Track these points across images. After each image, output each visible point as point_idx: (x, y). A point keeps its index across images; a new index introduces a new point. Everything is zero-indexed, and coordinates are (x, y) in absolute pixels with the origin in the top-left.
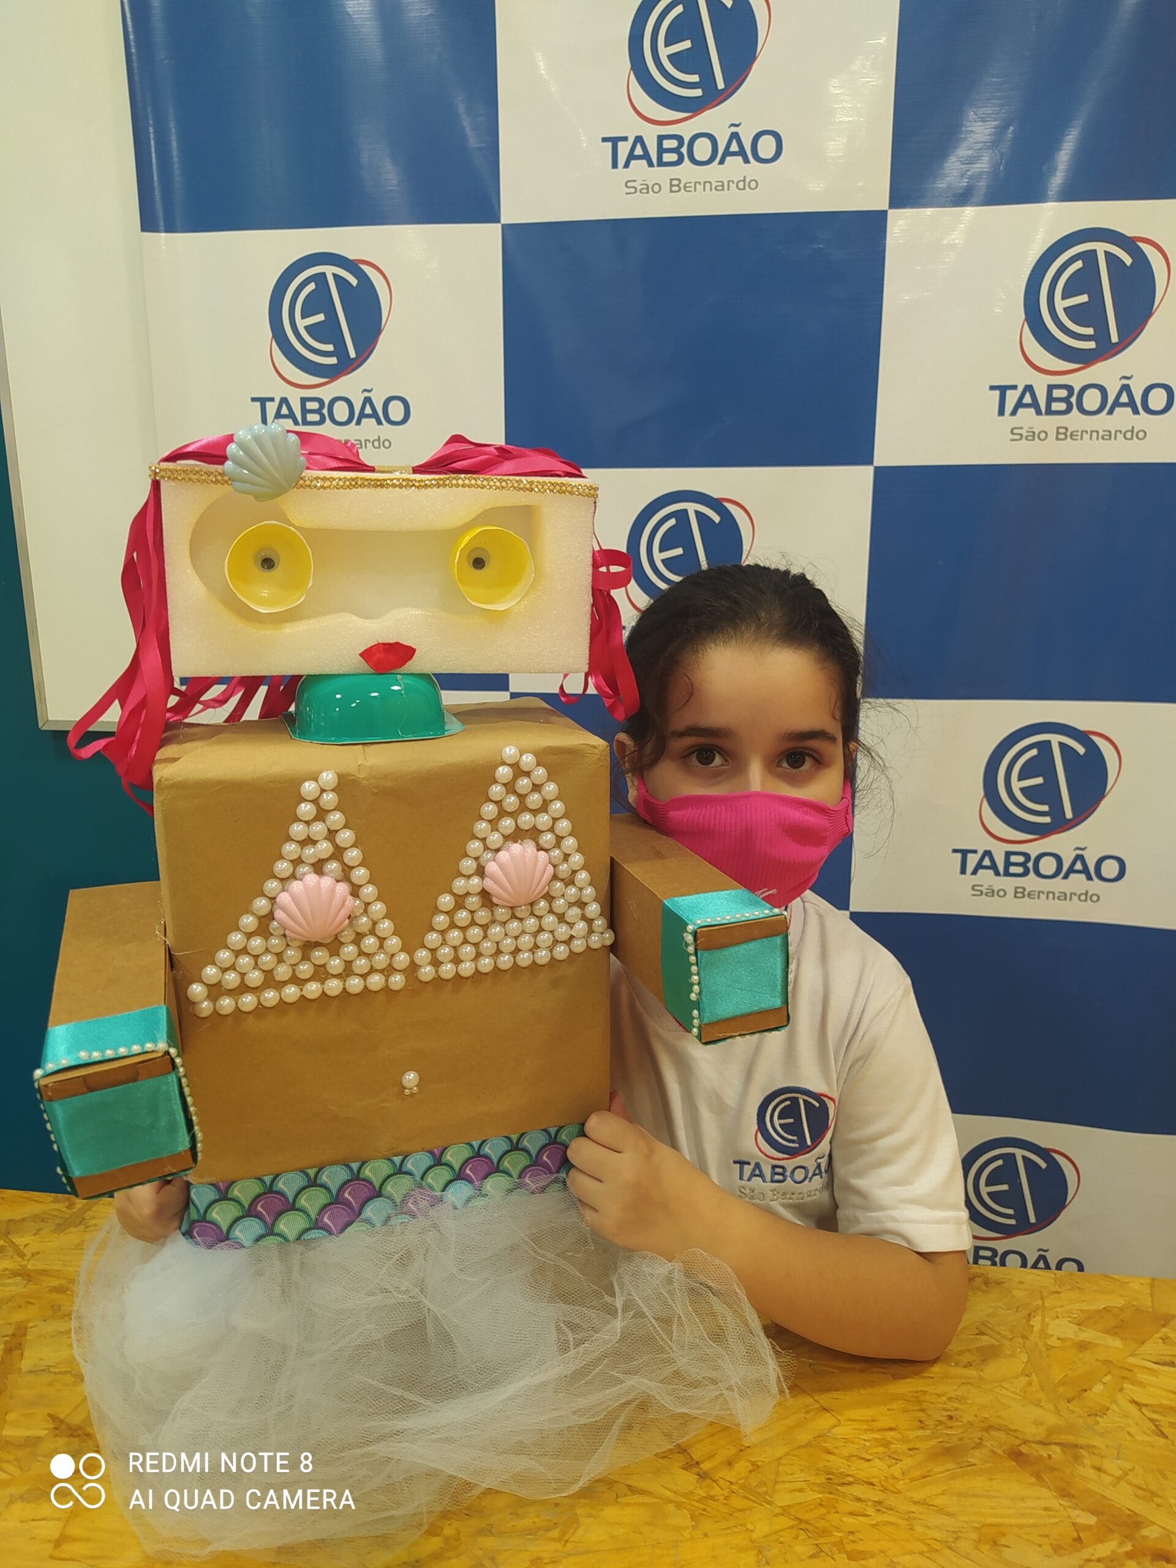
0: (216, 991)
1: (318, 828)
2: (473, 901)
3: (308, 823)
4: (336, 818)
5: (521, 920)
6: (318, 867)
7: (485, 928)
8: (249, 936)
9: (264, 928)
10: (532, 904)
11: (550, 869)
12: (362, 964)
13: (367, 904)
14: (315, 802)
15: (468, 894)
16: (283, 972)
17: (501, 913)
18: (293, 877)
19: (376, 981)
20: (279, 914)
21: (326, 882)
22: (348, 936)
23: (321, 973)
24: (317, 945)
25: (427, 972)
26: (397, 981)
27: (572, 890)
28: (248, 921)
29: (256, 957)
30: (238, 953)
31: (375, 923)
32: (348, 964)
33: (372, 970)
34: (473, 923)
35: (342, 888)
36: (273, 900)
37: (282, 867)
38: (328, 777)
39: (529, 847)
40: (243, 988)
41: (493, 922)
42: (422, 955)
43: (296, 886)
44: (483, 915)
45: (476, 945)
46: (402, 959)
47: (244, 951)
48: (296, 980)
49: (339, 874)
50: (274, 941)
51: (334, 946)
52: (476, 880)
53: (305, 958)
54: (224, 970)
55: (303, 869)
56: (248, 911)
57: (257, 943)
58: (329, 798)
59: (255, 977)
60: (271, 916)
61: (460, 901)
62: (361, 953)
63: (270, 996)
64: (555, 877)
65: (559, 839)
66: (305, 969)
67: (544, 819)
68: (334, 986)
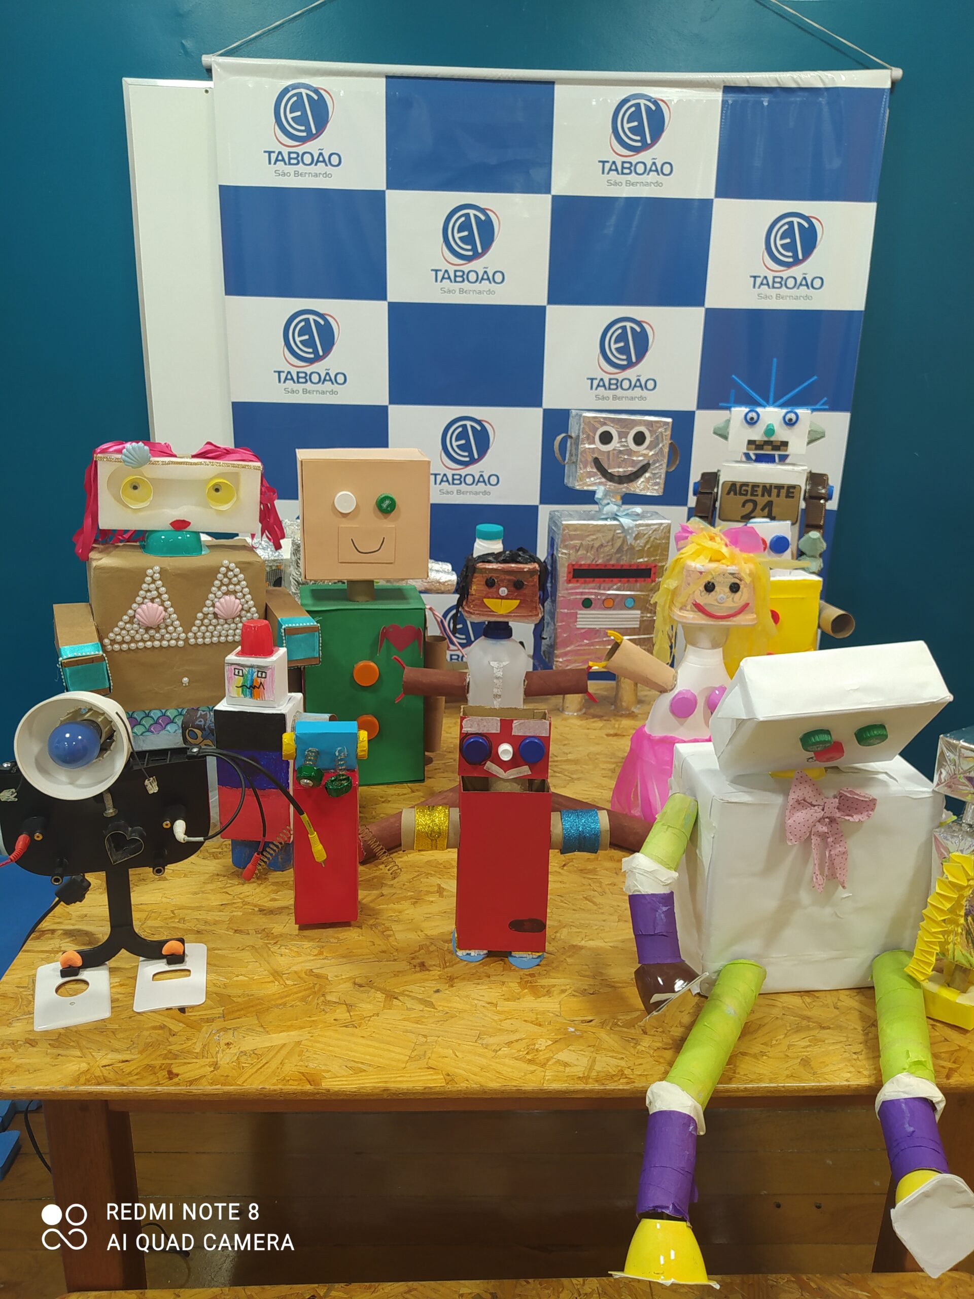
0: (113, 642)
1: (153, 586)
2: (211, 616)
3: (149, 584)
4: (159, 583)
5: (229, 624)
6: (152, 600)
7: (215, 626)
8: (126, 623)
9: (131, 620)
10: (234, 619)
11: (240, 606)
12: (167, 636)
13: (170, 615)
14: (152, 577)
15: (208, 614)
16: (138, 637)
17: (221, 621)
18: (143, 603)
19: (173, 643)
20: (137, 616)
21: (155, 605)
22: (163, 625)
23: (152, 639)
24: (151, 628)
25: (192, 641)
26: (181, 643)
27: (249, 615)
28: (126, 618)
29: (128, 631)
30: (122, 629)
31: (173, 622)
32: (163, 636)
33: (172, 639)
34: (210, 624)
35: (161, 608)
36: (135, 611)
37: (139, 599)
38: (157, 568)
39: (233, 597)
40: (123, 642)
41: (218, 624)
42: (190, 634)
43: (144, 606)
44: (214, 621)
45: (212, 633)
46: (183, 635)
47: (124, 629)
48: (142, 640)
49: (160, 603)
50: (135, 626)
51: (158, 629)
52: (211, 609)
53: (147, 632)
54: (116, 635)
55: (146, 600)
56: (126, 614)
57: (128, 626)
58: (157, 576)
59: (128, 638)
60: (134, 617)
61: (206, 615)
62: (167, 632)
63: (133, 645)
64: (242, 609)
65: (244, 595)
66: (146, 636)
67: (238, 587)
68: (157, 644)
